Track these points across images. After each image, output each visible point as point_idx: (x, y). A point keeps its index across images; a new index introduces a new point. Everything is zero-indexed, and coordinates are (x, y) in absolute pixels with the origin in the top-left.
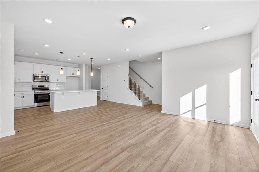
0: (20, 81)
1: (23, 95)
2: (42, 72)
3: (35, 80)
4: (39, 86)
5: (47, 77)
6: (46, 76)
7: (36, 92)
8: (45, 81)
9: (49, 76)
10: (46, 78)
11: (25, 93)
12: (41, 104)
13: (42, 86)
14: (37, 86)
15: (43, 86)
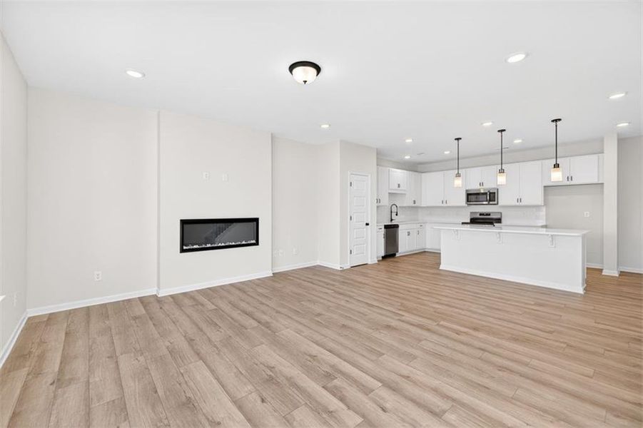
0: (448, 205)
2: (481, 184)
3: (468, 201)
4: (481, 215)
5: (491, 193)
6: (489, 191)
8: (487, 203)
9: (494, 191)
10: (492, 197)
13: (487, 215)
14: (478, 214)
15: (489, 215)
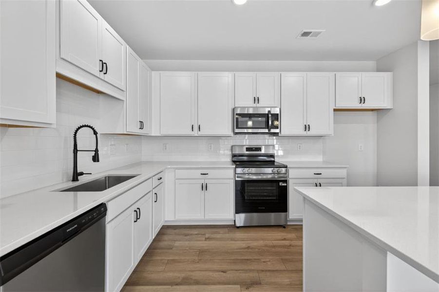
1: (207, 181)
2: (256, 100)
3: (237, 128)
4: (248, 149)
5: (273, 115)
6: (269, 111)
7: (239, 170)
8: (267, 131)
9: (277, 111)
10: (270, 121)
11: (212, 173)
12: (256, 217)
13: (256, 149)
14: (245, 149)
15: (260, 149)
